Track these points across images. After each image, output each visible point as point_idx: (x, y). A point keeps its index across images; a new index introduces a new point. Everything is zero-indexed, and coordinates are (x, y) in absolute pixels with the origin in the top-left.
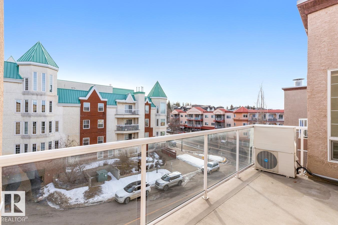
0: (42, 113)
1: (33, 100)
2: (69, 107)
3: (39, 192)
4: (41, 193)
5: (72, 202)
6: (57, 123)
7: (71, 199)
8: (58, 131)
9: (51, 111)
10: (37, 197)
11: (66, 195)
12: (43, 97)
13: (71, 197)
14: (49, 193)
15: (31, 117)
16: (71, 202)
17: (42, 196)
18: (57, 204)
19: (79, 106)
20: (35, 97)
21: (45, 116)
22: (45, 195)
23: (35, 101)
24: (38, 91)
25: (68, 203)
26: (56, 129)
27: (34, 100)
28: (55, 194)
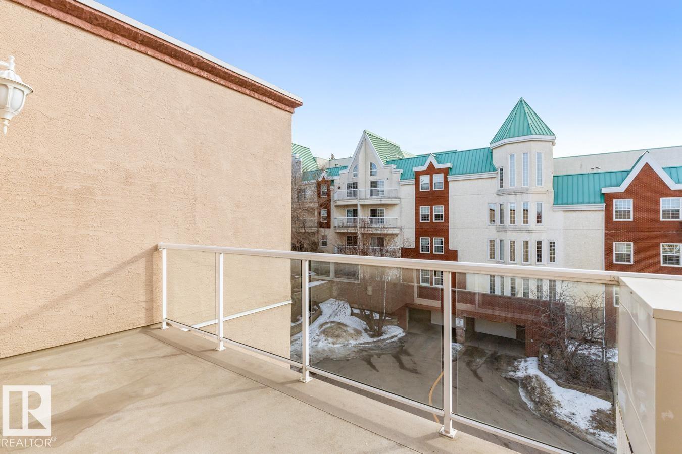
0: (523, 226)
1: (509, 204)
2: (577, 212)
3: (513, 363)
4: (515, 367)
5: (562, 412)
6: (552, 244)
7: (560, 405)
8: (554, 261)
9: (539, 221)
10: (508, 370)
11: (553, 393)
12: (525, 196)
13: (561, 403)
14: (526, 374)
15: (507, 233)
16: (558, 411)
17: (515, 372)
18: (532, 400)
19: (602, 209)
20: (512, 198)
21: (529, 231)
22: (520, 374)
23: (512, 205)
24: (517, 186)
25: (552, 410)
26: (551, 258)
27: (511, 203)
28: (534, 379)
